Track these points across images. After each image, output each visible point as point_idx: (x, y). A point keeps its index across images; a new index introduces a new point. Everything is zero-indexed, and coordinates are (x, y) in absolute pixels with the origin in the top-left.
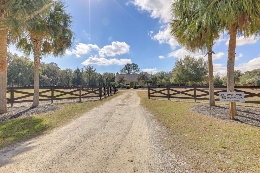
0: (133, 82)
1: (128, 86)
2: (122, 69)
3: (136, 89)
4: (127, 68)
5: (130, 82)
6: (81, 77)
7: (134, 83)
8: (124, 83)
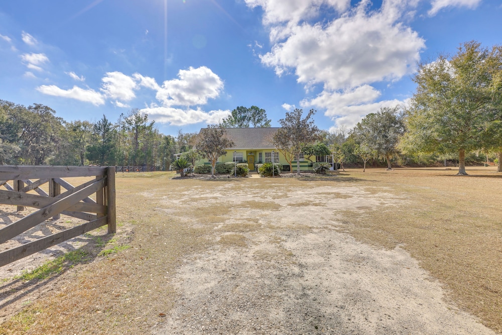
0: (255, 152)
1: (238, 165)
2: (224, 122)
3: (271, 175)
4: (236, 118)
5: (247, 152)
6: (112, 143)
7: (261, 154)
8: (224, 153)
